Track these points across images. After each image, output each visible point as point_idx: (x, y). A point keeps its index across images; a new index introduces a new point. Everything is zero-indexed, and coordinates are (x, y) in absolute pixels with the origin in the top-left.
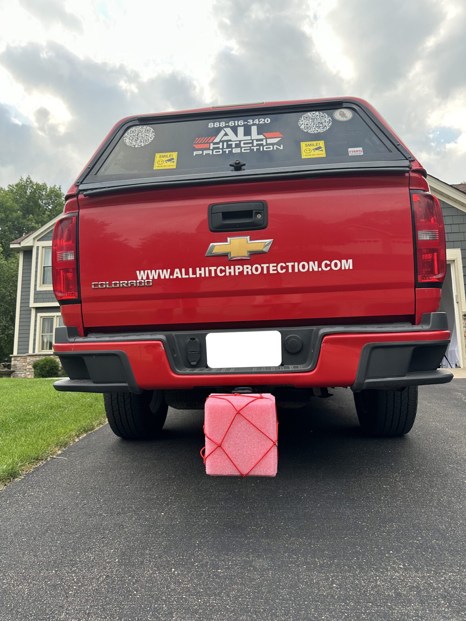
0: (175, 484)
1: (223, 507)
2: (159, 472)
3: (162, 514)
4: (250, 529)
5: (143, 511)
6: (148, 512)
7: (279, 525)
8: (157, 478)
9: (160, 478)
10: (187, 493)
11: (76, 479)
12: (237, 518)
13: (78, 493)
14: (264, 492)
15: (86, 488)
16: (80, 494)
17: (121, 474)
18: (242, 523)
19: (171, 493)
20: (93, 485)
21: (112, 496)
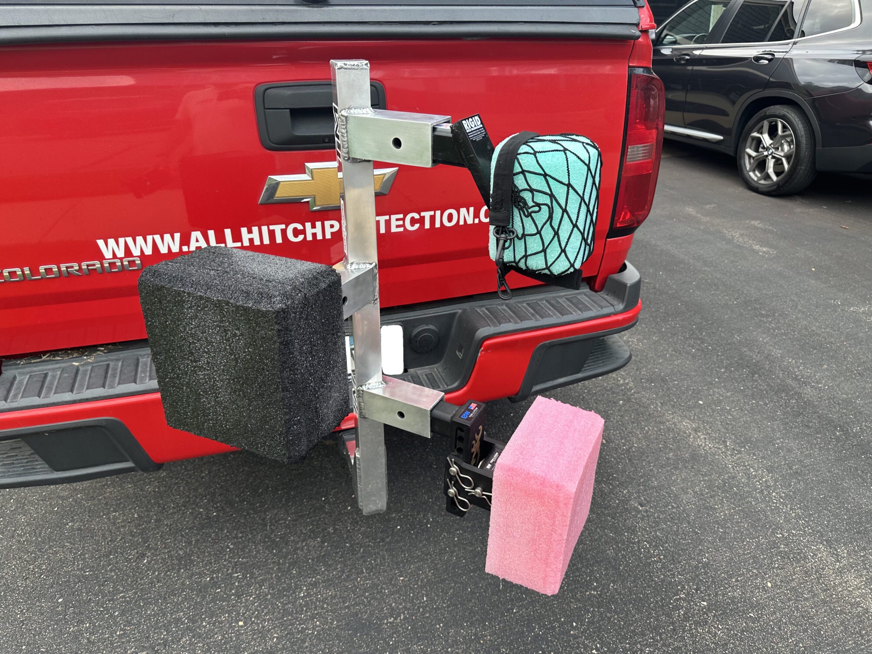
0: (227, 536)
1: (328, 580)
2: (185, 506)
3: (241, 623)
4: (387, 624)
5: (204, 624)
6: (214, 624)
7: (422, 602)
8: (188, 522)
9: (194, 523)
10: (255, 557)
11: (35, 557)
12: (360, 604)
13: (60, 600)
14: (372, 524)
15: (68, 581)
16: (65, 604)
17: (114, 524)
18: (370, 612)
19: (231, 563)
20: (78, 569)
21: (130, 593)
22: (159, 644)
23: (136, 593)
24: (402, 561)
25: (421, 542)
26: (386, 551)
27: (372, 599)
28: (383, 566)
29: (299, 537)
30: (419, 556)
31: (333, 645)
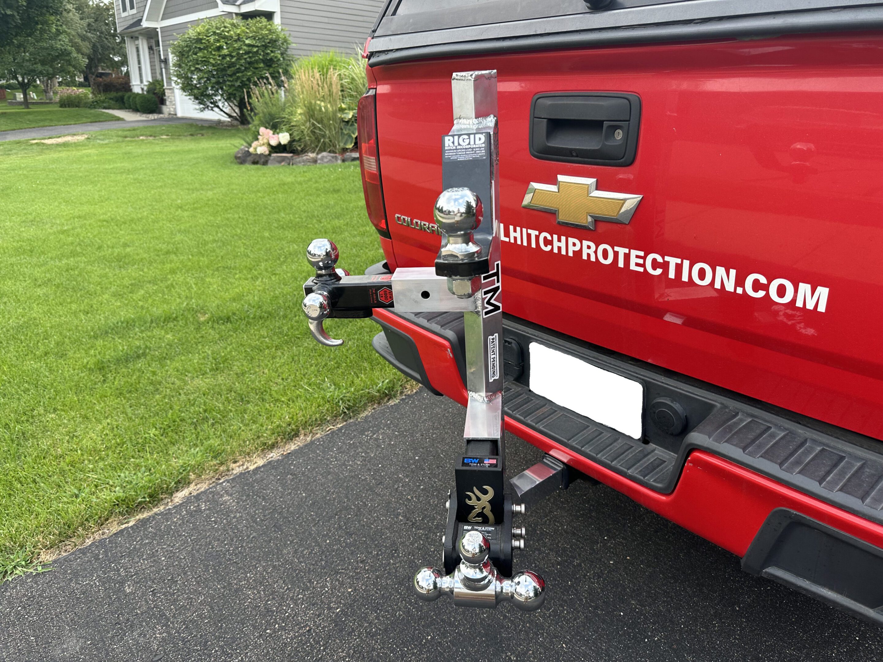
22: (412, 521)
23: (441, 485)
24: (584, 636)
25: (619, 642)
26: (586, 617)
27: (525, 631)
28: (567, 623)
29: (551, 545)
30: (601, 648)
31: (464, 625)
